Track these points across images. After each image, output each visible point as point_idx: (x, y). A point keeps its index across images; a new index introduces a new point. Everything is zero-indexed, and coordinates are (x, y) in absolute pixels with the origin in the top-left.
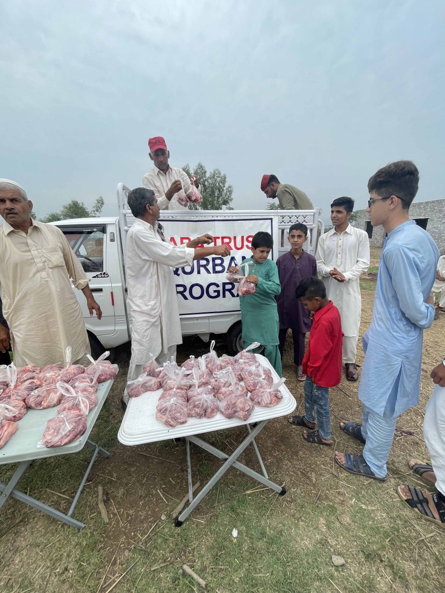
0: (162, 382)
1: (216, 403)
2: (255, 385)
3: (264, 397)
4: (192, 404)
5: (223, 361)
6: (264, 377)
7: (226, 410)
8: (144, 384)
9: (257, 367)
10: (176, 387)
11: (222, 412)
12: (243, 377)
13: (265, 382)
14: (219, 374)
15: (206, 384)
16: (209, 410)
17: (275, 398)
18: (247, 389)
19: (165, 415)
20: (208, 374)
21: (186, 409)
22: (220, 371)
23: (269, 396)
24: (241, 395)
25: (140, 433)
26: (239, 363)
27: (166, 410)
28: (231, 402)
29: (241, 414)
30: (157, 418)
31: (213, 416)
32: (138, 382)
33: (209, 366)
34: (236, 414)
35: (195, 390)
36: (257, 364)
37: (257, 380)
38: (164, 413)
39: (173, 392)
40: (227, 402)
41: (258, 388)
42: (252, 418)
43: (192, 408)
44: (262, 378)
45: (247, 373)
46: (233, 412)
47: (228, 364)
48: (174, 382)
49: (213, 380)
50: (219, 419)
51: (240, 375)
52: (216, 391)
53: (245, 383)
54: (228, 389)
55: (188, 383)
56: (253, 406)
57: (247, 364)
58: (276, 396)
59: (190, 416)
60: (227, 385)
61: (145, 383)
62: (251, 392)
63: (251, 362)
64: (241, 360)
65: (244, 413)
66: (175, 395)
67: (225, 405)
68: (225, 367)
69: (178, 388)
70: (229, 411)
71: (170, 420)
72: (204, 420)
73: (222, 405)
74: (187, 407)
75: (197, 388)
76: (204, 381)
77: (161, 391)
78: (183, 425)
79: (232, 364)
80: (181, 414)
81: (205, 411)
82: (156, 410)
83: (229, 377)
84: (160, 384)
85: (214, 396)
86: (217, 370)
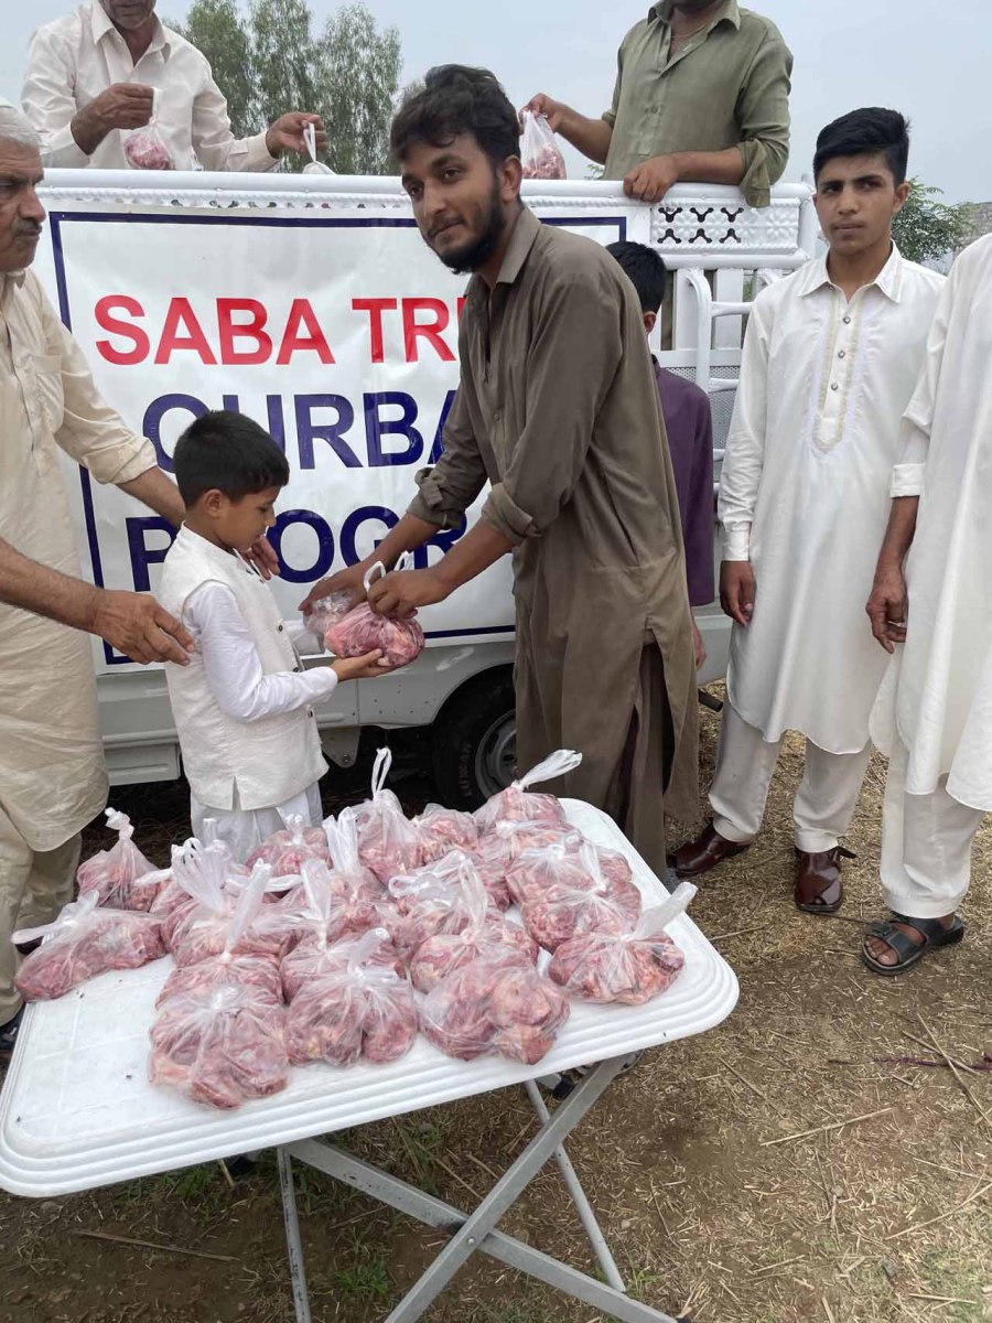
0: (165, 929)
1: (406, 1001)
2: (567, 919)
3: (605, 966)
4: (307, 1008)
5: (429, 832)
6: (602, 887)
7: (450, 1025)
8: (87, 940)
9: (573, 849)
10: (230, 944)
11: (434, 1037)
12: (515, 890)
13: (607, 905)
14: (414, 883)
15: (358, 925)
16: (381, 1031)
17: (653, 969)
18: (534, 937)
19: (189, 1062)
20: (369, 886)
21: (279, 1034)
22: (420, 872)
23: (627, 960)
24: (512, 962)
25: (82, 1143)
26: (498, 837)
27: (195, 1041)
28: (471, 991)
29: (517, 1035)
30: (155, 1079)
31: (397, 1056)
32: (59, 933)
33: (370, 852)
34: (496, 1039)
35: (311, 951)
36: (573, 838)
37: (573, 898)
38: (187, 1055)
39: (219, 969)
40: (457, 991)
41: (579, 930)
42: (559, 1051)
43: (306, 1027)
44: (594, 889)
45: (530, 875)
46: (479, 1031)
47: (450, 841)
48: (222, 927)
49: (392, 908)
50: (423, 1063)
51: (503, 882)
52: (404, 953)
53: (525, 913)
54: (456, 940)
55: (284, 927)
56: (563, 1005)
57: (529, 840)
58: (656, 960)
59: (299, 1058)
60: (449, 924)
61: (94, 936)
62: (552, 950)
63: (547, 832)
64: (502, 825)
65: (529, 1031)
66: (231, 976)
67: (445, 1004)
68: (438, 856)
69: (240, 950)
70: (467, 1028)
71: (212, 1080)
72: (361, 1072)
73: (435, 1006)
74: (284, 1022)
75: (323, 943)
76: (352, 913)
77: (163, 969)
78: (269, 1100)
79: (467, 841)
80: (260, 1055)
81: (365, 1035)
82: (148, 1046)
83: (461, 893)
84: (160, 939)
85: (398, 970)
86: (402, 867)
